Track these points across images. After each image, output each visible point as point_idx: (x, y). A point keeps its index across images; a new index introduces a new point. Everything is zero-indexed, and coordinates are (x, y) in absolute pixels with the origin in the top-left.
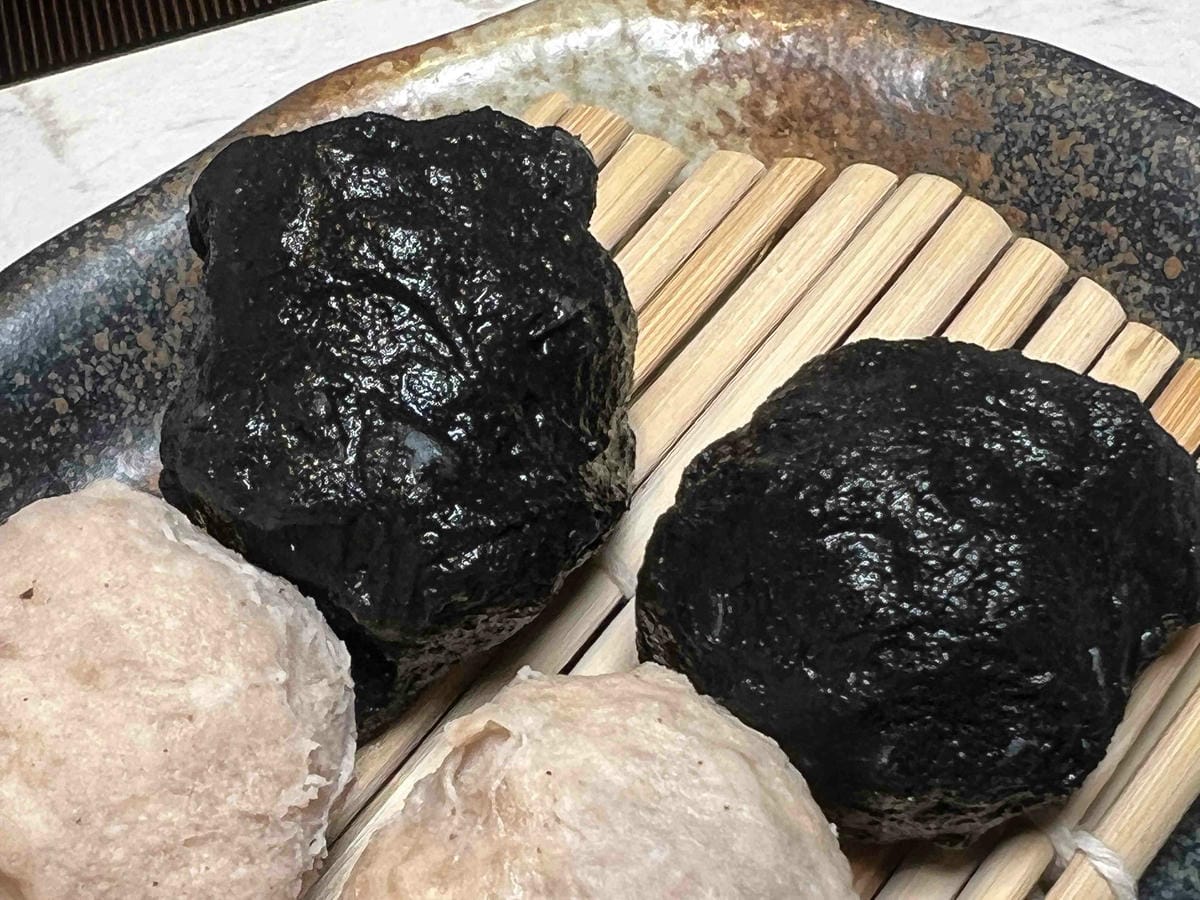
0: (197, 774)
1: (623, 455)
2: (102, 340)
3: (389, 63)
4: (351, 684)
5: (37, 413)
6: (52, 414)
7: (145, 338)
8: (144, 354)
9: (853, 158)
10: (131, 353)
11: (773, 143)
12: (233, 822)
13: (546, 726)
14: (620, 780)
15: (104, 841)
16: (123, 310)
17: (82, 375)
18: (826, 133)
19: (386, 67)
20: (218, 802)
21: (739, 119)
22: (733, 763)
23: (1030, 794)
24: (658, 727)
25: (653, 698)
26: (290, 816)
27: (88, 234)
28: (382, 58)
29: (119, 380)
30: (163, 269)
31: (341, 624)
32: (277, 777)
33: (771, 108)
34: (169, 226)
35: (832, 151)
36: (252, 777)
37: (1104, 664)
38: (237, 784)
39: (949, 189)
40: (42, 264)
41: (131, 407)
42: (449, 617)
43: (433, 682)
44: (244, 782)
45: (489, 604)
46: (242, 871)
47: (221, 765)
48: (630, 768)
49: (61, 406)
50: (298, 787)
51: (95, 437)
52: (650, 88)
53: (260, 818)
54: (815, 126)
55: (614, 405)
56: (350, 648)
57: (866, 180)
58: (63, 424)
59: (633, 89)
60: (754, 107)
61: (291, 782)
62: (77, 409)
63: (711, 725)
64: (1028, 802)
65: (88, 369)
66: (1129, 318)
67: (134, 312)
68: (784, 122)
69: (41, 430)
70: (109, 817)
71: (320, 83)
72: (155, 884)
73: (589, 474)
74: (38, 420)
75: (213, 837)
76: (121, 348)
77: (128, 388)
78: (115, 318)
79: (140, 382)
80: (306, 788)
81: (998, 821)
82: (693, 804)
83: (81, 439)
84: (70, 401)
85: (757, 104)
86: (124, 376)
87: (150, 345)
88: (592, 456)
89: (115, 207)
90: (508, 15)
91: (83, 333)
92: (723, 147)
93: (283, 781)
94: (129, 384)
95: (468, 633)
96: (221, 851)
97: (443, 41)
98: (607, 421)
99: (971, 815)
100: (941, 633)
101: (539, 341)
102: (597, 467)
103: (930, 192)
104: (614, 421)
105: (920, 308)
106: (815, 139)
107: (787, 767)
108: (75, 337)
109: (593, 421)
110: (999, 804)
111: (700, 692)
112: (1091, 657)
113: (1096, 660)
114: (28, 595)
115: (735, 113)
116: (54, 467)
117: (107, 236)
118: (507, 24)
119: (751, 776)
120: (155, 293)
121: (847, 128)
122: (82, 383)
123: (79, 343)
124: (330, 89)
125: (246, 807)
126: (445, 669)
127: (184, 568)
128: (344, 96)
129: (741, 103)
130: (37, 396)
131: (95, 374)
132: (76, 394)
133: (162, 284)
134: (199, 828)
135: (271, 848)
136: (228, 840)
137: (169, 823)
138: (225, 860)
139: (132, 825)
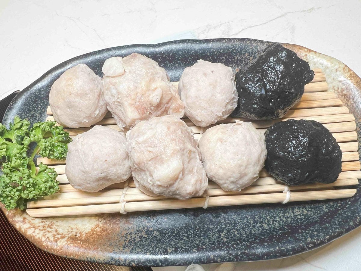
0: (211, 103)
1: (284, 113)
2: (247, 54)
3: (307, 50)
4: (234, 109)
5: (233, 56)
6: (234, 58)
7: (251, 58)
8: (250, 60)
9: (348, 106)
10: (248, 58)
11: (340, 96)
13: (246, 129)
14: (248, 140)
15: (198, 101)
16: (252, 53)
17: (241, 56)
18: (348, 101)
19: (306, 50)
20: (211, 107)
21: (339, 90)
22: (260, 149)
23: (287, 181)
24: (257, 139)
25: (259, 136)
26: (216, 115)
27: (256, 42)
28: (307, 48)
29: (244, 60)
30: (260, 52)
31: (239, 103)
33: (345, 92)
34: (263, 47)
35: (346, 103)
36: (216, 108)
37: (307, 176)
38: (214, 107)
39: (354, 119)
40: (248, 41)
41: (243, 64)
42: (249, 111)
43: (242, 117)
45: (254, 113)
47: (214, 104)
48: (250, 140)
49: (236, 58)
51: (236, 64)
52: (333, 78)
53: (213, 113)
54: (347, 99)
55: (288, 106)
56: (237, 106)
57: (345, 109)
58: (235, 60)
59: (331, 76)
60: (343, 91)
61: (219, 112)
62: (237, 59)
63: (262, 144)
64: (286, 182)
65: (243, 56)
66: (358, 151)
67: (253, 54)
68: (345, 95)
69: (232, 59)
70: (200, 100)
71: (297, 46)
73: (278, 111)
74: (233, 57)
76: (248, 57)
77: (244, 62)
78: (250, 53)
79: (246, 62)
80: (220, 114)
81: (281, 181)
82: (252, 148)
83: (235, 63)
84: (237, 58)
85: (343, 90)
86: (245, 60)
87: (251, 59)
88: (280, 109)
89: (262, 41)
90: (326, 56)
91: (245, 52)
92: (334, 92)
93: (218, 112)
94: (245, 62)
95: (250, 115)
97: (316, 52)
98: (286, 107)
99: (279, 177)
100: (294, 157)
101: (286, 92)
102: (280, 111)
103: (351, 117)
104: (287, 108)
105: (335, 128)
106: (346, 100)
107: (266, 155)
108: (244, 52)
109: (284, 105)
110: (283, 179)
111: (265, 141)
112: (307, 174)
113: (307, 175)
114: (213, 72)
115: (340, 89)
116: (230, 64)
117: (258, 43)
118: (325, 57)
119: (261, 152)
120: (257, 54)
121: (351, 102)
122: (240, 57)
123: (244, 53)
124: (297, 47)
125: (213, 110)
126: (244, 117)
127: (229, 82)
128: (298, 49)
129: (342, 89)
130: (235, 55)
131: (243, 57)
132: (239, 58)
133: (259, 54)
134: (207, 108)
135: (211, 116)
136: (208, 112)
137: (204, 105)
138: (206, 114)
139: (201, 102)
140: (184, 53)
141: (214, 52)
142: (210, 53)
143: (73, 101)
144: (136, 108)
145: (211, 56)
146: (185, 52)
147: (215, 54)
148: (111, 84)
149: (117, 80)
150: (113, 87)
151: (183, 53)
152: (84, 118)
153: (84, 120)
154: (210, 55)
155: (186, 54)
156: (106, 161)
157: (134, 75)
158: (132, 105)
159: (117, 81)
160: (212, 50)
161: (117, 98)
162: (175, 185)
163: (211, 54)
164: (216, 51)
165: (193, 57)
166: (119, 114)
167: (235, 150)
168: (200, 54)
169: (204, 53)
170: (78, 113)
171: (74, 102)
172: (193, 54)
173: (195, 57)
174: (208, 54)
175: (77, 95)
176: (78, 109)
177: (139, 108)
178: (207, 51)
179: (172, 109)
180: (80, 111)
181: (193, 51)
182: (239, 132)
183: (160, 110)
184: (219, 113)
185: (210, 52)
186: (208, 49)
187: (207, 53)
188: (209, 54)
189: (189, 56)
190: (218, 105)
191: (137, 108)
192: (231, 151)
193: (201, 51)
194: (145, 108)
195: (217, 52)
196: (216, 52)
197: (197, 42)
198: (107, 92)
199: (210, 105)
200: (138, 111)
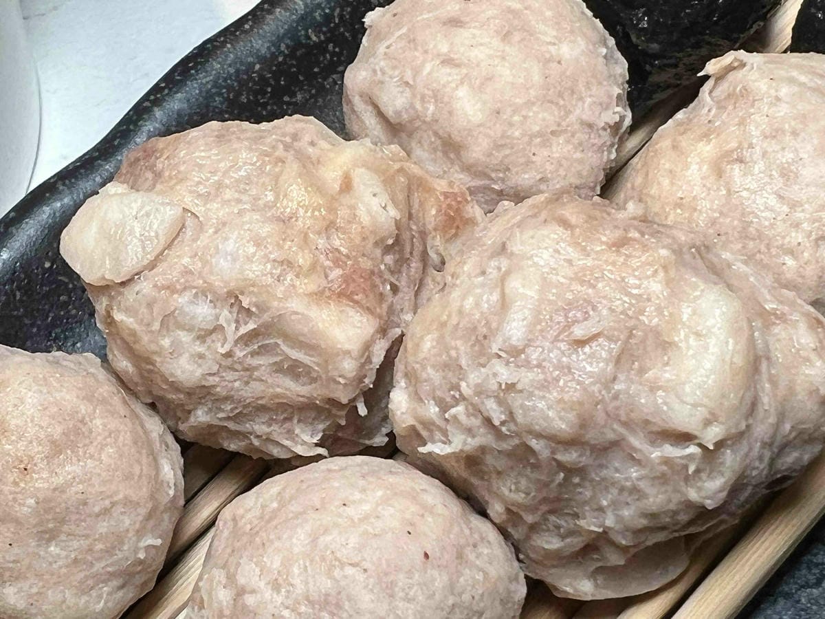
0: (560, 95)
12: (576, 127)
15: (511, 125)
20: (570, 112)
26: (604, 128)
32: (601, 104)
36: (589, 100)
38: (580, 104)
44: (584, 103)
46: (578, 155)
47: (573, 92)
50: (610, 112)
53: (590, 126)
61: (607, 108)
70: (514, 112)
72: (534, 154)
75: (565, 131)
93: (603, 109)
96: (568, 142)
125: (584, 117)
134: (559, 125)
135: (593, 145)
136: (573, 136)
137: (544, 120)
138: (570, 147)
139: (525, 117)
140: (231, 96)
141: (328, 18)
142: (320, 31)
143: (55, 489)
144: (340, 295)
145: (328, 40)
146: (230, 88)
147: (337, 21)
148: (171, 288)
149: (182, 258)
150: (182, 300)
151: (228, 99)
152: (140, 533)
153: (142, 544)
154: (322, 38)
155: (239, 94)
156: (426, 556)
157: (228, 194)
158: (319, 296)
159: (186, 260)
160: (317, 15)
161: (233, 326)
162: (766, 400)
163: (324, 33)
164: (333, 10)
165: (270, 85)
166: (279, 390)
167: (816, 142)
168: (286, 56)
169: (298, 45)
170: (103, 527)
171: (63, 492)
172: (262, 77)
173: (278, 81)
174: (314, 38)
175: (56, 449)
176: (97, 509)
177: (351, 288)
178: (303, 32)
179: (435, 230)
180: (106, 512)
181: (257, 67)
182: (762, 86)
183: (411, 253)
184: (611, 112)
185: (317, 28)
186: (302, 18)
187: (309, 38)
188: (319, 37)
189: (256, 93)
190: (588, 86)
191: (344, 295)
192: (805, 156)
193: (283, 47)
194: (372, 273)
195: (338, 10)
196: (336, 14)
197: (247, 27)
198: (166, 342)
199: (562, 102)
200: (357, 302)
